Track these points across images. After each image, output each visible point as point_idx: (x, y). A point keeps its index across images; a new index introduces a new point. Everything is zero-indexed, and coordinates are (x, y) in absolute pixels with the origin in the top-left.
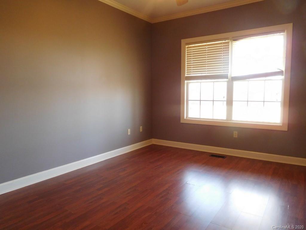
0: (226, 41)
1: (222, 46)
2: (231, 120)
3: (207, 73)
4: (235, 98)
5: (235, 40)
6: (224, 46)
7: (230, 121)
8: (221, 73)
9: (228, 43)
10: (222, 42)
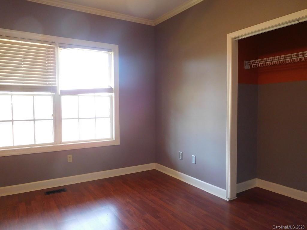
0: (51, 46)
1: (45, 50)
2: (61, 142)
3: (25, 83)
4: (64, 115)
5: (61, 47)
6: (48, 51)
7: (60, 144)
8: (46, 84)
9: (54, 48)
10: (45, 45)
